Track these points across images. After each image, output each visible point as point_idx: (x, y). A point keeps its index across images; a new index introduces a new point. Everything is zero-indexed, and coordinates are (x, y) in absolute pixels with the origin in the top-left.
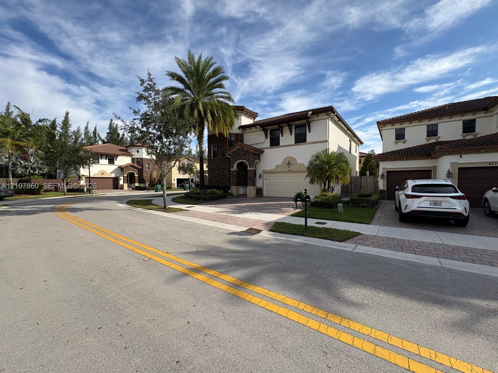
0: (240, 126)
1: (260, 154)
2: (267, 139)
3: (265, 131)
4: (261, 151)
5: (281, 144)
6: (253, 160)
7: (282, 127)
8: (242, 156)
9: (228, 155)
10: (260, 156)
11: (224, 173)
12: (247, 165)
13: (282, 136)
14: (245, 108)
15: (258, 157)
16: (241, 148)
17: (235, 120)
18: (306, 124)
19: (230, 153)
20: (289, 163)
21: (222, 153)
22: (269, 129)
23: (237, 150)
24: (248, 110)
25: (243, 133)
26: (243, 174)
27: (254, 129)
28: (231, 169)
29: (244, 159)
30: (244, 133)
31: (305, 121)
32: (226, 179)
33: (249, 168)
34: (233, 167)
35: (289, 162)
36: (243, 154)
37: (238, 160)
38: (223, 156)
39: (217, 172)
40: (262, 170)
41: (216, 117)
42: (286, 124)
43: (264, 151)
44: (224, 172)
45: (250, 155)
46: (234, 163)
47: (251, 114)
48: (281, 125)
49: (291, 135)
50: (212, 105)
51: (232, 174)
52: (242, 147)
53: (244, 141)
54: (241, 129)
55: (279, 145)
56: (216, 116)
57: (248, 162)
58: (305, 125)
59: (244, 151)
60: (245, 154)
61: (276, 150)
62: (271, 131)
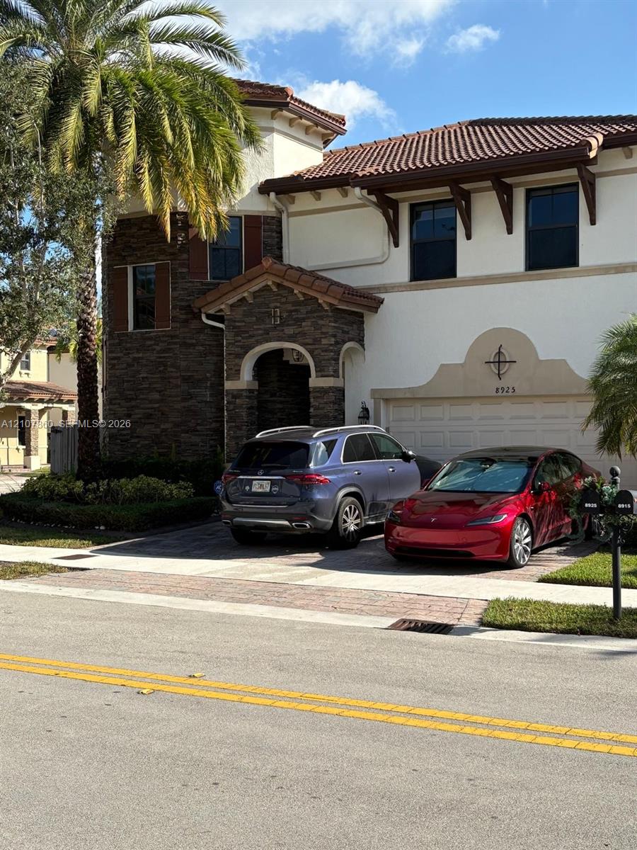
0: (267, 181)
1: (361, 316)
2: (396, 245)
3: (388, 208)
4: (370, 301)
5: (461, 272)
6: (337, 343)
7: (467, 196)
8: (282, 324)
9: (209, 317)
10: (363, 323)
11: (190, 403)
12: (308, 367)
13: (469, 237)
14: (292, 97)
15: (355, 326)
16: (279, 285)
17: (247, 156)
18: (577, 184)
19: (223, 306)
20: (499, 361)
21: (182, 308)
22: (404, 200)
23: (255, 295)
24: (304, 104)
25: (280, 212)
26: (280, 406)
27: (331, 197)
28: (228, 385)
29: (291, 338)
30: (284, 217)
31: (573, 172)
32: (199, 428)
33: (315, 381)
34: (236, 374)
35: (499, 352)
36: (285, 315)
37: (261, 343)
38: (186, 321)
39: (156, 396)
40: (374, 392)
41: (168, 144)
42: (489, 184)
43: (382, 302)
44: (191, 396)
45: (321, 318)
46: (241, 356)
47: (317, 125)
48: (466, 186)
49: (510, 231)
50: (148, 89)
51: (231, 407)
52: (286, 283)
53: (285, 251)
54: (272, 195)
55: (455, 276)
56: (166, 140)
57: (311, 352)
58: (573, 189)
59: (291, 299)
60: (295, 315)
61: (436, 296)
62: (413, 207)
